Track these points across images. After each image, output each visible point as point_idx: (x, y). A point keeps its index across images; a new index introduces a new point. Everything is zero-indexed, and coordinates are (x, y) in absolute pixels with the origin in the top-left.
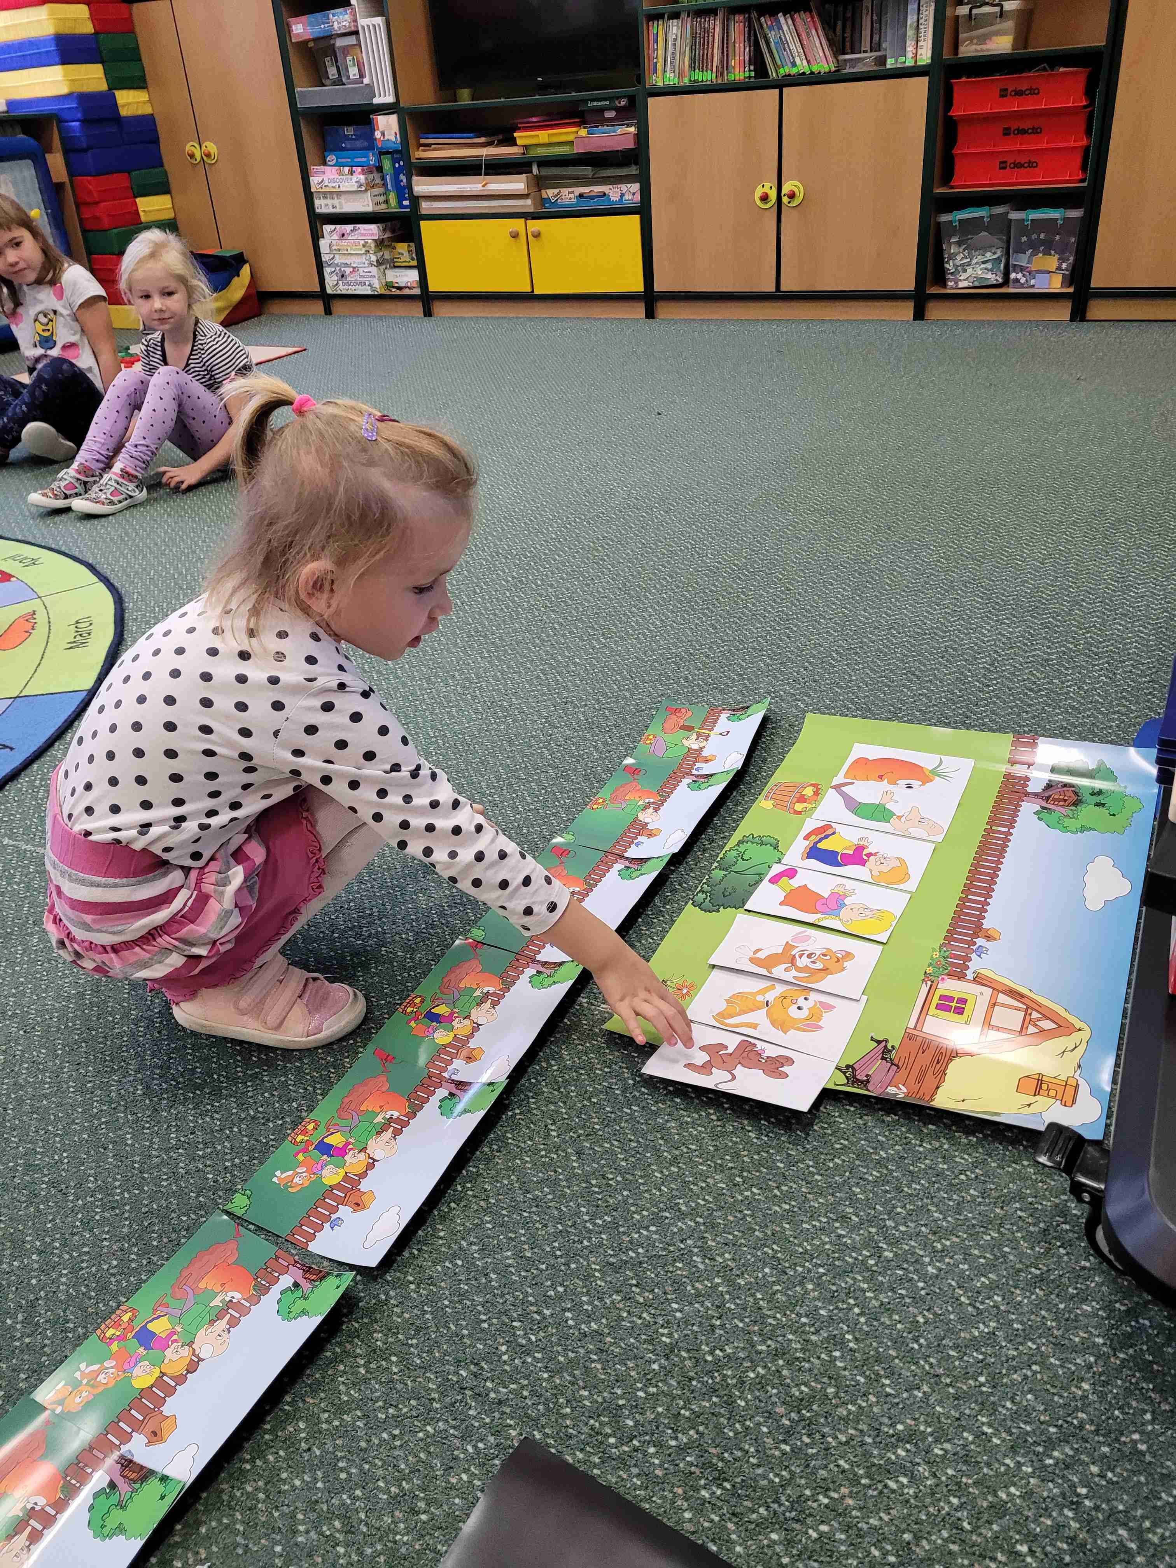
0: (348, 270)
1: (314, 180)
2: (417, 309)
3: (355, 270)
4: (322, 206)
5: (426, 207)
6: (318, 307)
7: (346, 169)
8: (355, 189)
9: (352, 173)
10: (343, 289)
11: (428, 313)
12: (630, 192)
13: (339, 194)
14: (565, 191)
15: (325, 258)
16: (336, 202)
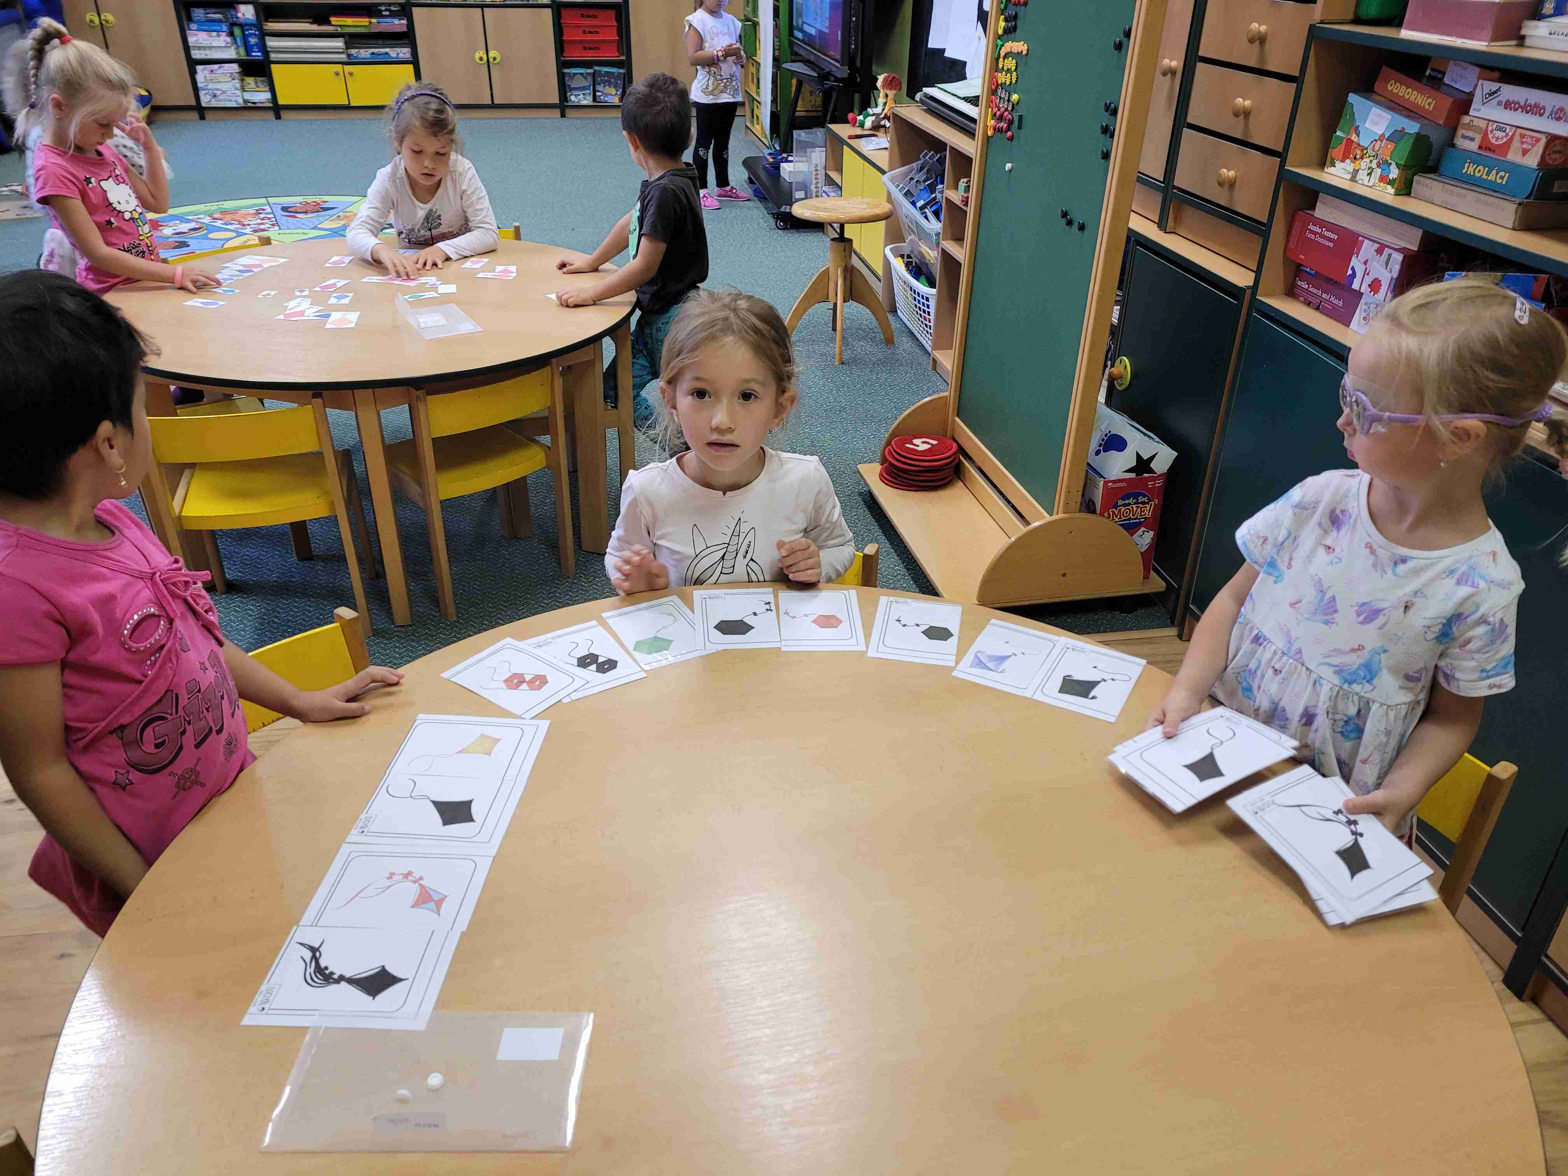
0: (218, 93)
1: (191, 40)
2: (271, 115)
3: (224, 92)
4: (196, 54)
5: (273, 56)
6: (195, 115)
7: (214, 34)
8: (223, 44)
9: (219, 36)
10: (214, 104)
11: (278, 117)
12: (404, 53)
13: (211, 48)
14: (362, 51)
15: (200, 85)
16: (207, 52)
